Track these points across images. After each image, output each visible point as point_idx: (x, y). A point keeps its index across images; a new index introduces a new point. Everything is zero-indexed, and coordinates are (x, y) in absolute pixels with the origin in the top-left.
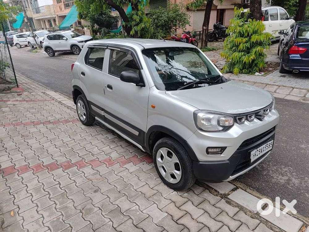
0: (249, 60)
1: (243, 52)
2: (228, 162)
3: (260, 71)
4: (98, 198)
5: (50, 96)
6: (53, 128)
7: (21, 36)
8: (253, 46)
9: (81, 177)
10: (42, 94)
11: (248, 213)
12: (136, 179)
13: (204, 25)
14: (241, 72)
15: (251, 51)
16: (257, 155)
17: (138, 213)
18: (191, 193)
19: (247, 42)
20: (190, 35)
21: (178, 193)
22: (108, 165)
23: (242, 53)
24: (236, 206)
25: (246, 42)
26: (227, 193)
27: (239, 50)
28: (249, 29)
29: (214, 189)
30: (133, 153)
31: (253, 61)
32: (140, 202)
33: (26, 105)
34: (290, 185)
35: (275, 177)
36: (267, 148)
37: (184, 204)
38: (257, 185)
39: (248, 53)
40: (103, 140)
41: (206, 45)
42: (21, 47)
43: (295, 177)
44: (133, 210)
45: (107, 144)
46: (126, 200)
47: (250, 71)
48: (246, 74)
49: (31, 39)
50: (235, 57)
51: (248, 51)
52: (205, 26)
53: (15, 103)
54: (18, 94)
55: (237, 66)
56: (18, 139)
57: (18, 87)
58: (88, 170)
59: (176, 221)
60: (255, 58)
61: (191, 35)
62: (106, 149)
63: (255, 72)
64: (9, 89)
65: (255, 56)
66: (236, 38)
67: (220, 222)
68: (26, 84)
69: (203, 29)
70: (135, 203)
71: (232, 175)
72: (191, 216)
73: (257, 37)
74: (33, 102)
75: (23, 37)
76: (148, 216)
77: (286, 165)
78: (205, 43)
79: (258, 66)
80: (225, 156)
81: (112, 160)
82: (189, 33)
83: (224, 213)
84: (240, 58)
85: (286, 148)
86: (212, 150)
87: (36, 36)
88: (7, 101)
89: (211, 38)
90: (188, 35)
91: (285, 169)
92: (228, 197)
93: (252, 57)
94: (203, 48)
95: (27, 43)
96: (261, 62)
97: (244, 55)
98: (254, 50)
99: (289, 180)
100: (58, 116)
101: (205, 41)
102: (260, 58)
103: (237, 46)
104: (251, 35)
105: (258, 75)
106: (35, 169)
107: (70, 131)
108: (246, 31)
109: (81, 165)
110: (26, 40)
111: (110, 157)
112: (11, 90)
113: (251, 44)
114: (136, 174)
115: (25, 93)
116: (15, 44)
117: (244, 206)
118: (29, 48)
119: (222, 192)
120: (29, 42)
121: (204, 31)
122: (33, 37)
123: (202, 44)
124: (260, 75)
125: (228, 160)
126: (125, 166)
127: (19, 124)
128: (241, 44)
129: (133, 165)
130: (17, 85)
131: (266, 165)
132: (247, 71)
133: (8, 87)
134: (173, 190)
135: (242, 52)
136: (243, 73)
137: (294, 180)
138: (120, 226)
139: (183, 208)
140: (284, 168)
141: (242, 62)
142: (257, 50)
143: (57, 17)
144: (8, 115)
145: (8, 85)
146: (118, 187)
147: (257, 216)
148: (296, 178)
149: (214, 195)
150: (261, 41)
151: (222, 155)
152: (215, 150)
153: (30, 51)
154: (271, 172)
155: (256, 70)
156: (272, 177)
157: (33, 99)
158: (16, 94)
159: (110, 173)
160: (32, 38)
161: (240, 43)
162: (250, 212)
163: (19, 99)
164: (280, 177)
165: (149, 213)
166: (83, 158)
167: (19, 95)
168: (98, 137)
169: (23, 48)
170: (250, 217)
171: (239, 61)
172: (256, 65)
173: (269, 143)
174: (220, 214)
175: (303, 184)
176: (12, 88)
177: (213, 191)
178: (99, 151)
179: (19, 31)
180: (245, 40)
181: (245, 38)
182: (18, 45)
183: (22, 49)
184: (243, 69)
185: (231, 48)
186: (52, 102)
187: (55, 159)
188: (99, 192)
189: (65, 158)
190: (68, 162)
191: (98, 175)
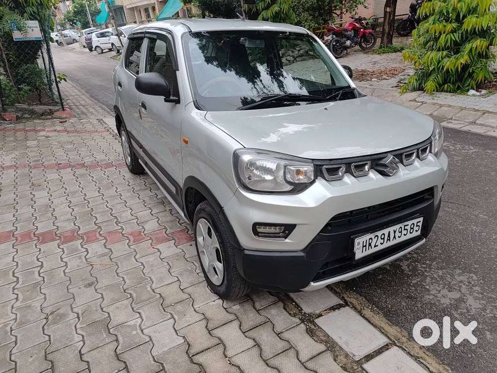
0: (456, 66)
1: (446, 50)
2: (302, 254)
3: (479, 87)
4: (85, 298)
5: (106, 126)
6: (82, 175)
7: (103, 35)
8: (467, 38)
9: (80, 257)
10: (95, 122)
11: (342, 358)
12: (165, 270)
13: (387, 5)
14: (440, 88)
15: (462, 48)
16: (375, 246)
17: (134, 333)
18: (248, 306)
19: (455, 32)
20: (361, 24)
21: (225, 303)
22: (132, 241)
23: (442, 53)
24: (321, 342)
25: (453, 31)
26: (317, 312)
27: (439, 47)
28: (459, 5)
29: (295, 302)
30: (183, 224)
31: (465, 67)
32: (150, 312)
33: (64, 137)
34: (459, 311)
35: (433, 292)
36: (404, 232)
37: (224, 324)
38: (389, 302)
39: (457, 52)
40: (146, 199)
41: (390, 42)
42: (102, 53)
43: (477, 295)
44: (129, 326)
45: (150, 206)
46: (127, 307)
47: (459, 88)
48: (450, 92)
49: (114, 39)
50: (429, 61)
51: (455, 48)
52: (390, 7)
53: (49, 134)
54: (61, 120)
55: (432, 78)
56: (25, 188)
57: (63, 110)
58: (96, 248)
59: (192, 356)
60: (469, 62)
61: (363, 23)
62: (144, 214)
63: (468, 90)
64: (51, 113)
65: (470, 57)
66: (433, 24)
67: (276, 368)
68: (83, 106)
69: (385, 12)
70: (139, 313)
71: (316, 279)
72: (225, 349)
73: (474, 20)
74: (76, 134)
75: (105, 37)
76: (148, 339)
77: (466, 269)
78: (388, 38)
79: (475, 77)
80: (295, 243)
81: (142, 234)
82: (359, 20)
83: (292, 353)
84: (439, 62)
85: (480, 236)
86: (267, 230)
87: (122, 33)
88: (39, 131)
89: (404, 30)
90: (358, 23)
91: (461, 278)
92: (316, 321)
93: (463, 61)
94: (384, 47)
95: (110, 46)
96: (481, 70)
97: (448, 57)
98: (468, 46)
99: (461, 300)
100: (100, 157)
101: (389, 34)
102: (481, 61)
103: (436, 39)
104: (464, 17)
105: (474, 95)
106: (19, 239)
107: (105, 182)
108: (454, 9)
109: (90, 237)
110: (109, 42)
111: (143, 228)
112: (53, 114)
113: (462, 37)
114: (170, 263)
115: (72, 120)
116: (94, 47)
117: (340, 342)
118: (114, 53)
119: (307, 309)
120: (113, 44)
121: (388, 16)
122: (117, 35)
123: (382, 40)
124: (478, 94)
125: (301, 251)
126: (158, 246)
127: (38, 166)
128: (443, 36)
129: (173, 245)
130: (63, 108)
131: (424, 266)
132: (451, 86)
133: (50, 110)
134: (218, 297)
135: (443, 50)
136: (445, 92)
137: (470, 301)
138: (92, 352)
139: (218, 332)
140: (459, 275)
141: (443, 69)
142: (474, 46)
143: (156, 3)
144: (31, 151)
145: (51, 107)
146: (127, 282)
147: (356, 368)
148: (476, 298)
149: (290, 314)
150: (482, 27)
151: (287, 240)
152: (272, 230)
153: (113, 58)
154: (428, 280)
155: (470, 86)
156: (428, 290)
157: (79, 130)
158: (57, 121)
159: (127, 256)
160: (116, 37)
161: (440, 34)
162: (347, 356)
163: (59, 128)
164: (445, 292)
165: (152, 334)
166: (100, 227)
167: (61, 122)
168: (142, 194)
169: (106, 54)
170: (341, 367)
171: (436, 69)
172: (471, 75)
173: (410, 223)
174: (283, 352)
175: (488, 311)
176: (55, 111)
177: (291, 306)
178: (130, 217)
179: (104, 26)
180: (450, 27)
181: (451, 22)
182: (98, 49)
183: (103, 55)
184: (444, 84)
185: (426, 43)
186: (105, 134)
187: (57, 224)
188: (93, 287)
189: (73, 224)
190: (73, 231)
191: (107, 258)
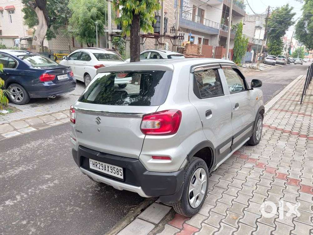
166: (273, 178)
187: (297, 193)
188: (294, 159)
189: (287, 188)
190: (289, 184)
191: (281, 165)
